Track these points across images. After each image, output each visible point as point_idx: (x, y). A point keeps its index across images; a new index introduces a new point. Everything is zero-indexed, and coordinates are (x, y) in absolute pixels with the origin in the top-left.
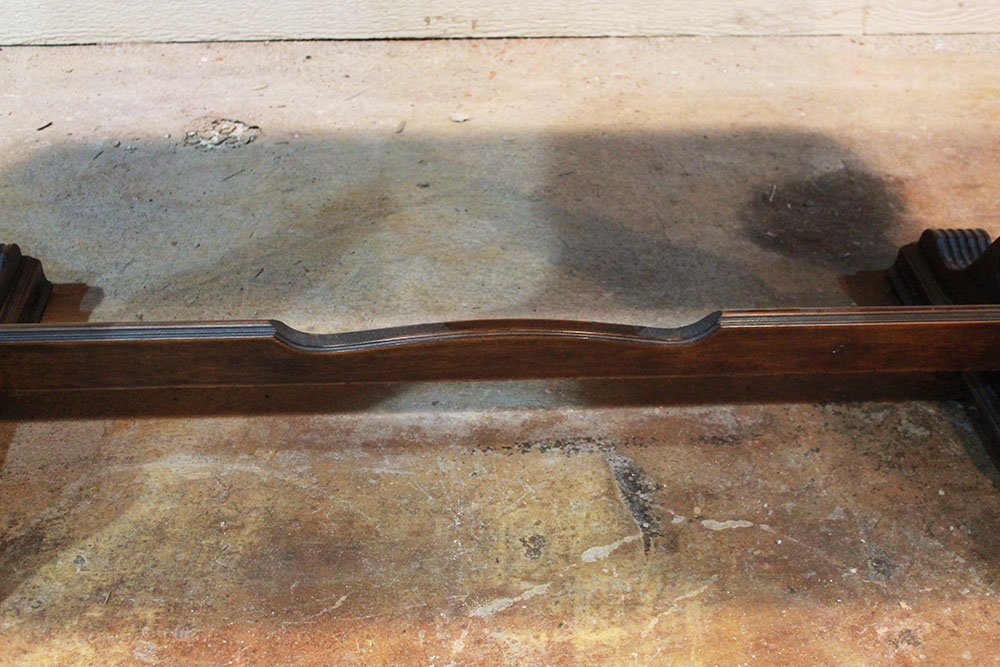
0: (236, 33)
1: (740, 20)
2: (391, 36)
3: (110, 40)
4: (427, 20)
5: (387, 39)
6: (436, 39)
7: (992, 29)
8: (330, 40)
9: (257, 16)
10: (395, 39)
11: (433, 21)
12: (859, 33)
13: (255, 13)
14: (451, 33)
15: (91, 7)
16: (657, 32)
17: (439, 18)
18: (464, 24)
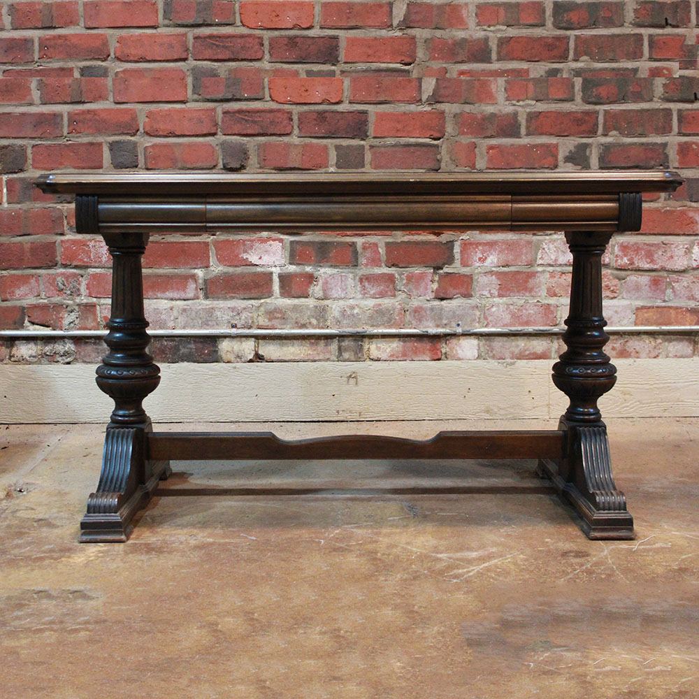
0: (247, 418)
1: (488, 412)
2: (320, 419)
3: (188, 421)
4: (338, 412)
5: (318, 422)
6: (342, 421)
7: (614, 416)
8: (291, 422)
9: (258, 409)
10: (322, 422)
11: (340, 412)
12: (548, 417)
13: (257, 408)
14: (349, 418)
15: (181, 405)
16: (448, 418)
17: (343, 411)
18: (355, 414)
